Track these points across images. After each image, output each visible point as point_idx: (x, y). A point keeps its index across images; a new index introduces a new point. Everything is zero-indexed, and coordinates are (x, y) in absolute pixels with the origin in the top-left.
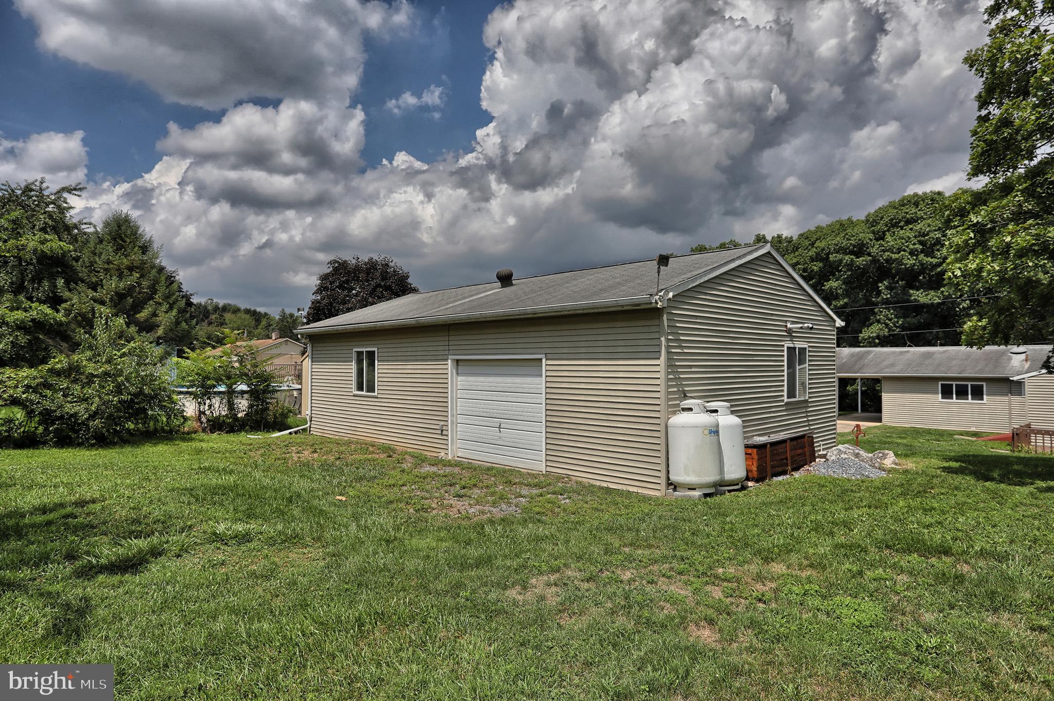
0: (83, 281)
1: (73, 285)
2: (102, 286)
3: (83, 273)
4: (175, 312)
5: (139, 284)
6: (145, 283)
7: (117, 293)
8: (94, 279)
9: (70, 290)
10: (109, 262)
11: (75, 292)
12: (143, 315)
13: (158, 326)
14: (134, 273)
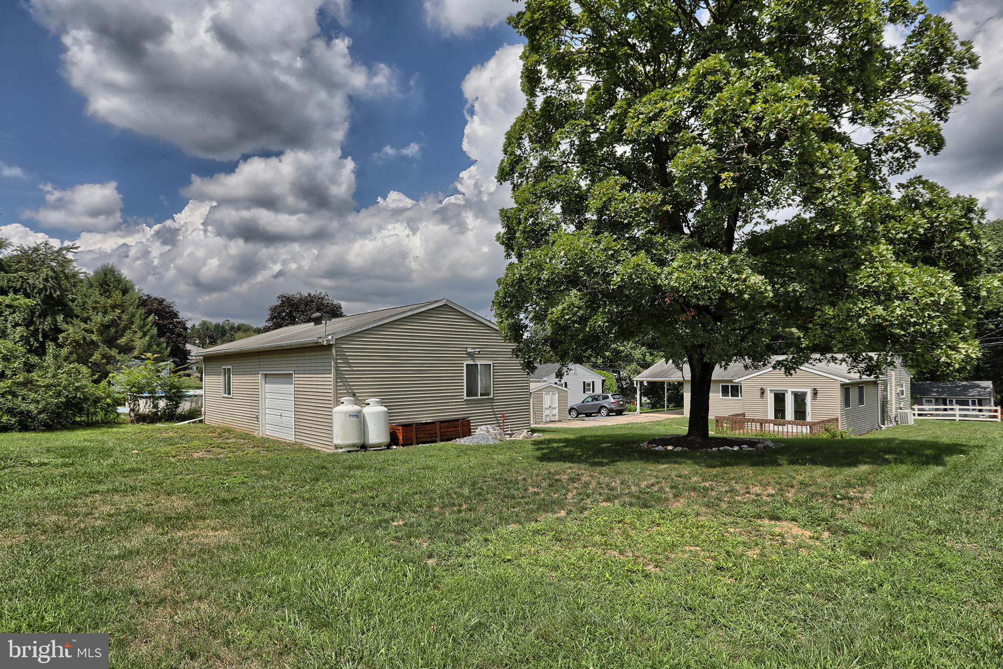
0: (77, 317)
1: (69, 319)
2: (91, 320)
3: (77, 311)
4: (147, 338)
5: (120, 318)
6: (125, 317)
7: (102, 325)
8: (85, 315)
9: (67, 323)
10: (96, 302)
11: (70, 324)
12: (122, 341)
13: (135, 349)
14: (116, 310)
